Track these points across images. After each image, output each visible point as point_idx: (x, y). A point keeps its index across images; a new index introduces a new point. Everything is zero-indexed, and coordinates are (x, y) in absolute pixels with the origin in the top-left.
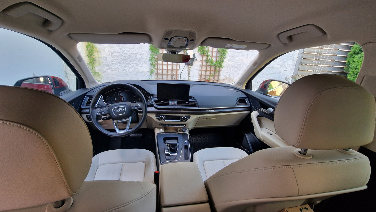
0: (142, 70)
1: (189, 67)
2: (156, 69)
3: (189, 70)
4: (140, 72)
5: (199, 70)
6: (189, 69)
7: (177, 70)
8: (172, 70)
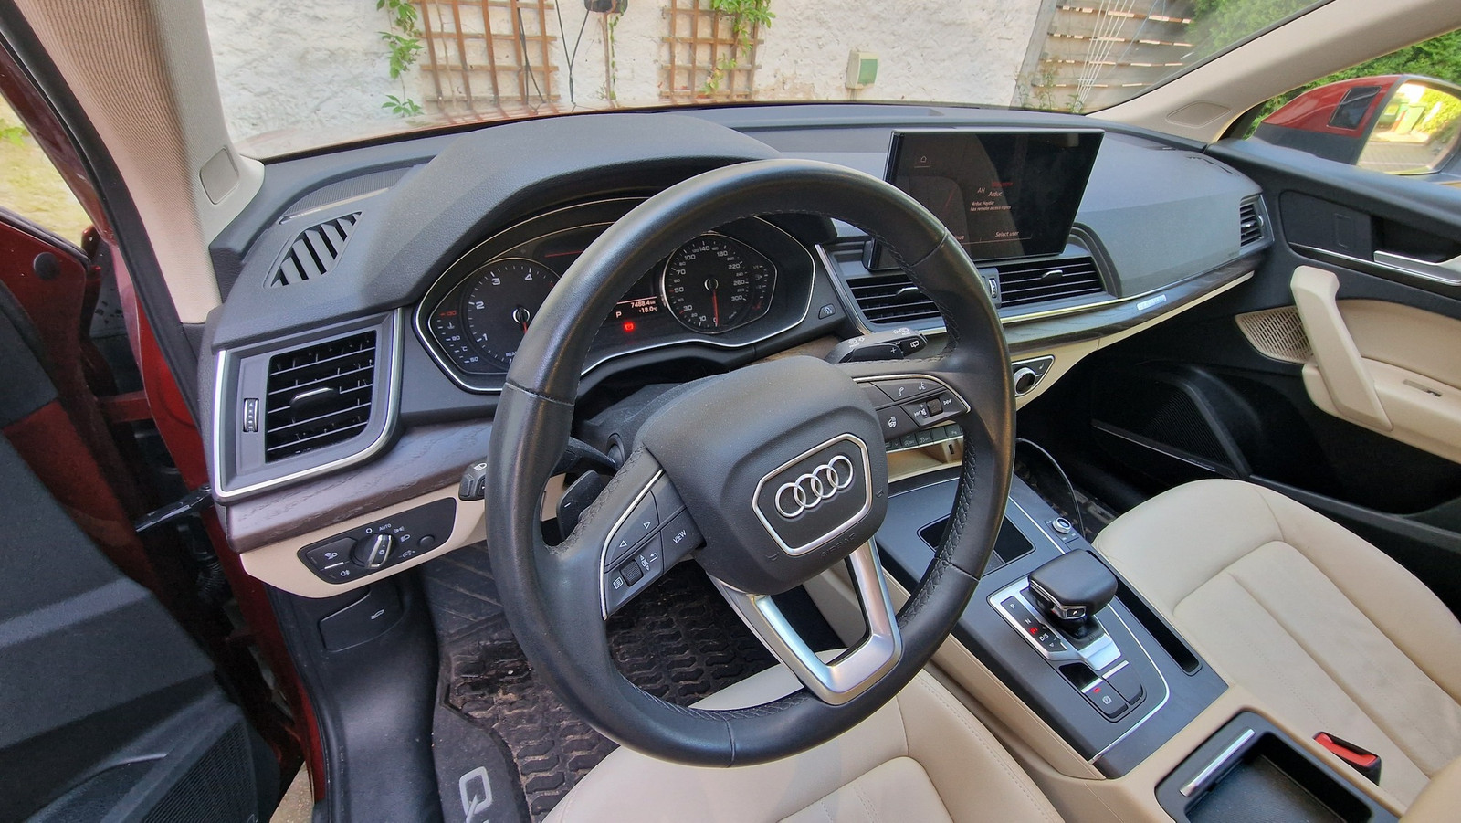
0: (333, 44)
1: (609, 21)
2: (418, 34)
3: (608, 41)
4: (321, 55)
5: (658, 40)
6: (605, 31)
7: (545, 41)
8: (519, 39)
